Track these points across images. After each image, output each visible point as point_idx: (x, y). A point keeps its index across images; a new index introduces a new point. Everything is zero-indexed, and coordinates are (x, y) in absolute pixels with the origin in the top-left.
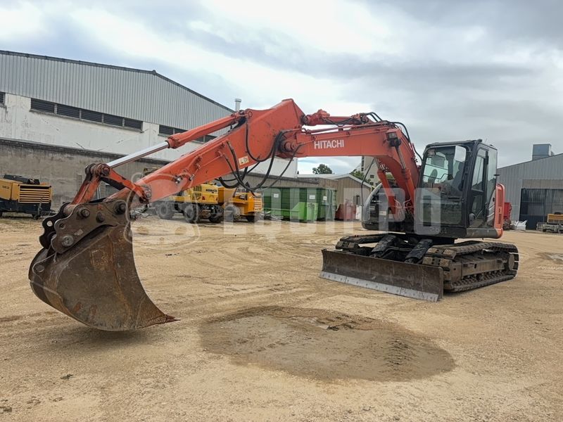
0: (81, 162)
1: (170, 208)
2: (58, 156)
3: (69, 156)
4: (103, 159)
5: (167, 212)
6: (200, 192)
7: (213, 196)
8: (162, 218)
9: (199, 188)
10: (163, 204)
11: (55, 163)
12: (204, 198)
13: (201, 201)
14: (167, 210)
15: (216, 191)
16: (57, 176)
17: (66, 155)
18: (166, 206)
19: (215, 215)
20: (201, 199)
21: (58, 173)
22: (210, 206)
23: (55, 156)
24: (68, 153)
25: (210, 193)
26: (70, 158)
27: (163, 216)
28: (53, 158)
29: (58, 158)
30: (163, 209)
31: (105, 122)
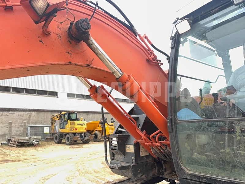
0: (19, 115)
1: (59, 137)
2: (5, 113)
3: (12, 112)
4: (32, 113)
5: (58, 139)
6: (73, 126)
7: (82, 128)
8: (55, 143)
9: (73, 124)
10: (56, 134)
11: (3, 117)
12: (76, 129)
13: (74, 131)
14: (58, 138)
15: (84, 124)
16: (5, 124)
17: (10, 112)
18: (57, 136)
19: (84, 139)
20: (74, 130)
21: (5, 122)
22: (81, 133)
23: (3, 113)
24: (11, 111)
25: (80, 126)
26: (13, 114)
27: (56, 141)
28: (2, 114)
29: (5, 114)
30: (56, 137)
31: (38, 94)
